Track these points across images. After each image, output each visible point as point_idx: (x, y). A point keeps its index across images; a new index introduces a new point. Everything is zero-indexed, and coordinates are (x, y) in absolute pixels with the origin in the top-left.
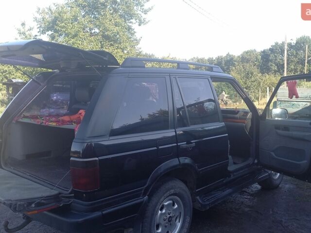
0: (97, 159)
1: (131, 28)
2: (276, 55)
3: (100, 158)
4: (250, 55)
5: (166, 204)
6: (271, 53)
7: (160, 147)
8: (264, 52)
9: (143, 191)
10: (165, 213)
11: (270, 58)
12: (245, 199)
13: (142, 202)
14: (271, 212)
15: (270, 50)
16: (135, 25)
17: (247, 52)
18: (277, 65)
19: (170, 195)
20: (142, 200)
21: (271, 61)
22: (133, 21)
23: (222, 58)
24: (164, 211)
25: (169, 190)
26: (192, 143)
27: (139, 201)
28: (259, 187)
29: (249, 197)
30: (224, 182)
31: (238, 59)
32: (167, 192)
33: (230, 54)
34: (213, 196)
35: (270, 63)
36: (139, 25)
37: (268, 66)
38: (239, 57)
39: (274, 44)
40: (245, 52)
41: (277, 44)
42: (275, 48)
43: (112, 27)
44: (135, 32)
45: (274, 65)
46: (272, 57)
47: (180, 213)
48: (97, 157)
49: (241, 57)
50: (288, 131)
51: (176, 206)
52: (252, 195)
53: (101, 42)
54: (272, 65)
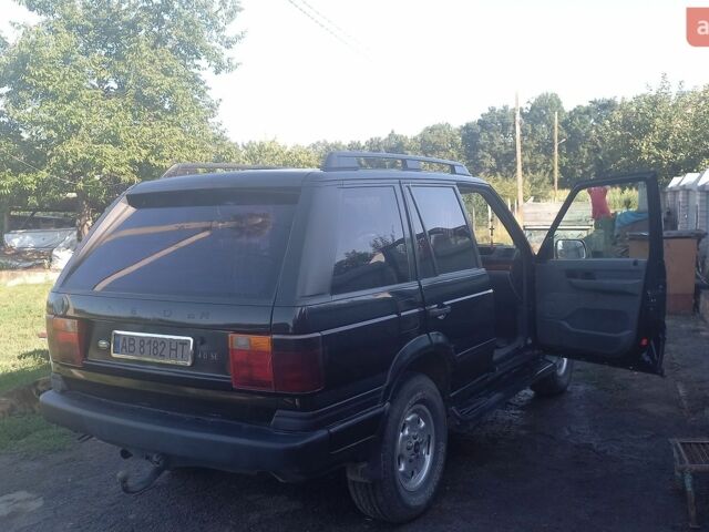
0: (318, 334)
1: (197, 80)
2: (492, 133)
3: (325, 333)
4: (438, 136)
5: (408, 419)
6: (482, 131)
7: (403, 314)
8: (467, 127)
9: (382, 393)
10: (409, 436)
11: (482, 141)
12: (513, 415)
13: (383, 413)
14: (568, 433)
15: (481, 123)
16: (206, 73)
17: (432, 130)
18: (494, 156)
19: (417, 403)
20: (382, 409)
21: (483, 148)
22: (203, 62)
23: (379, 144)
24: (407, 432)
25: (414, 392)
26: (445, 306)
27: (377, 411)
28: (531, 393)
29: (518, 412)
30: (488, 379)
31: (414, 145)
32: (412, 396)
33: (396, 133)
34: (475, 405)
35: (481, 152)
36: (217, 72)
37: (478, 159)
38: (415, 139)
39: (487, 111)
40: (427, 129)
41: (492, 110)
42: (489, 120)
43: (157, 78)
44: (207, 88)
45: (488, 155)
46: (483, 139)
47: (429, 437)
48: (319, 331)
49: (419, 139)
50: (594, 279)
51: (423, 424)
52: (522, 408)
53: (132, 111)
54: (484, 157)
